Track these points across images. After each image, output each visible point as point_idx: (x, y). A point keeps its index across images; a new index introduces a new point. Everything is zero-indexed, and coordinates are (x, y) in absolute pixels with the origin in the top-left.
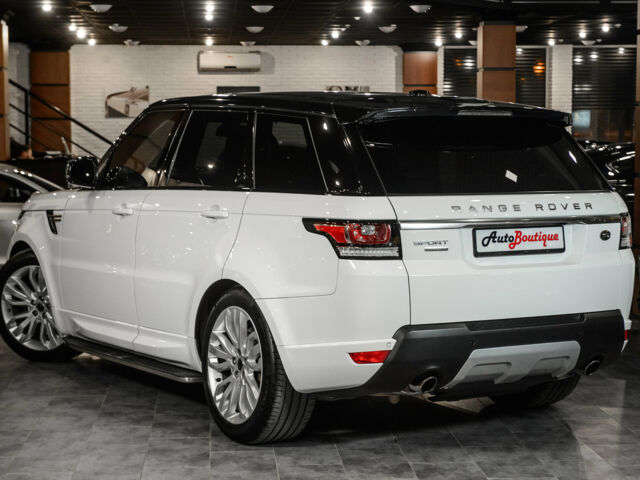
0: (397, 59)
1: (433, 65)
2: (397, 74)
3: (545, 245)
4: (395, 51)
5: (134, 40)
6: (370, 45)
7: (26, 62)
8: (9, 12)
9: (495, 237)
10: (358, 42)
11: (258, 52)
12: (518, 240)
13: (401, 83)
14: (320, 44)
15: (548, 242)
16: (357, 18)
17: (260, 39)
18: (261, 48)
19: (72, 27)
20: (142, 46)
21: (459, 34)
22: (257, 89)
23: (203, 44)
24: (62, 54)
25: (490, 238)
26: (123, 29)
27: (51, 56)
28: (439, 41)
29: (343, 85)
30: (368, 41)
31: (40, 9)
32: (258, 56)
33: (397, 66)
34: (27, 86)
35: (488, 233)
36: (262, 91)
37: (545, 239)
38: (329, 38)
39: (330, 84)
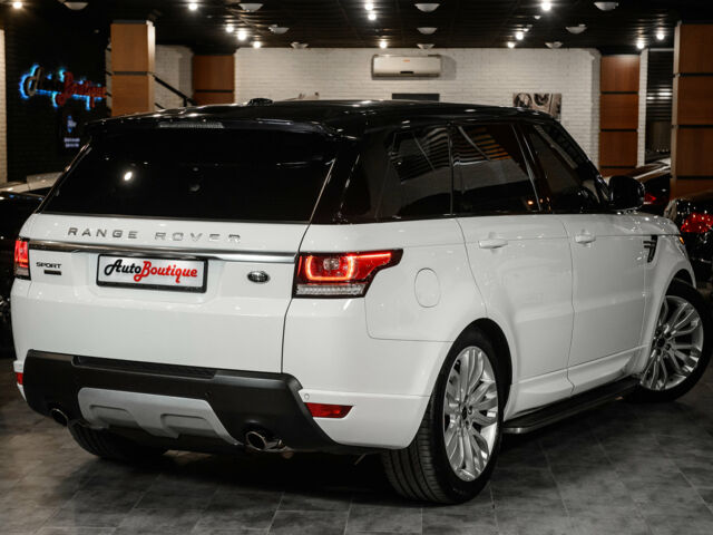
0: (593, 62)
1: (636, 70)
2: (593, 80)
3: (177, 281)
4: (592, 54)
5: (301, 42)
6: (561, 47)
7: (188, 66)
8: (156, 11)
9: (120, 266)
10: (548, 45)
11: (438, 56)
12: (146, 272)
13: (598, 90)
14: (506, 47)
15: (182, 278)
16: (537, 17)
17: (439, 41)
18: (442, 52)
19: (229, 28)
20: (313, 50)
21: (661, 35)
22: (436, 96)
23: (377, 47)
24: (227, 58)
25: (113, 266)
26: (284, 30)
27: (215, 60)
28: (641, 43)
29: (532, 92)
30: (559, 44)
31: (186, 8)
32: (438, 60)
33: (593, 71)
34: (189, 93)
35: (113, 260)
36: (442, 100)
37: (179, 274)
38: (514, 40)
39: (518, 91)
